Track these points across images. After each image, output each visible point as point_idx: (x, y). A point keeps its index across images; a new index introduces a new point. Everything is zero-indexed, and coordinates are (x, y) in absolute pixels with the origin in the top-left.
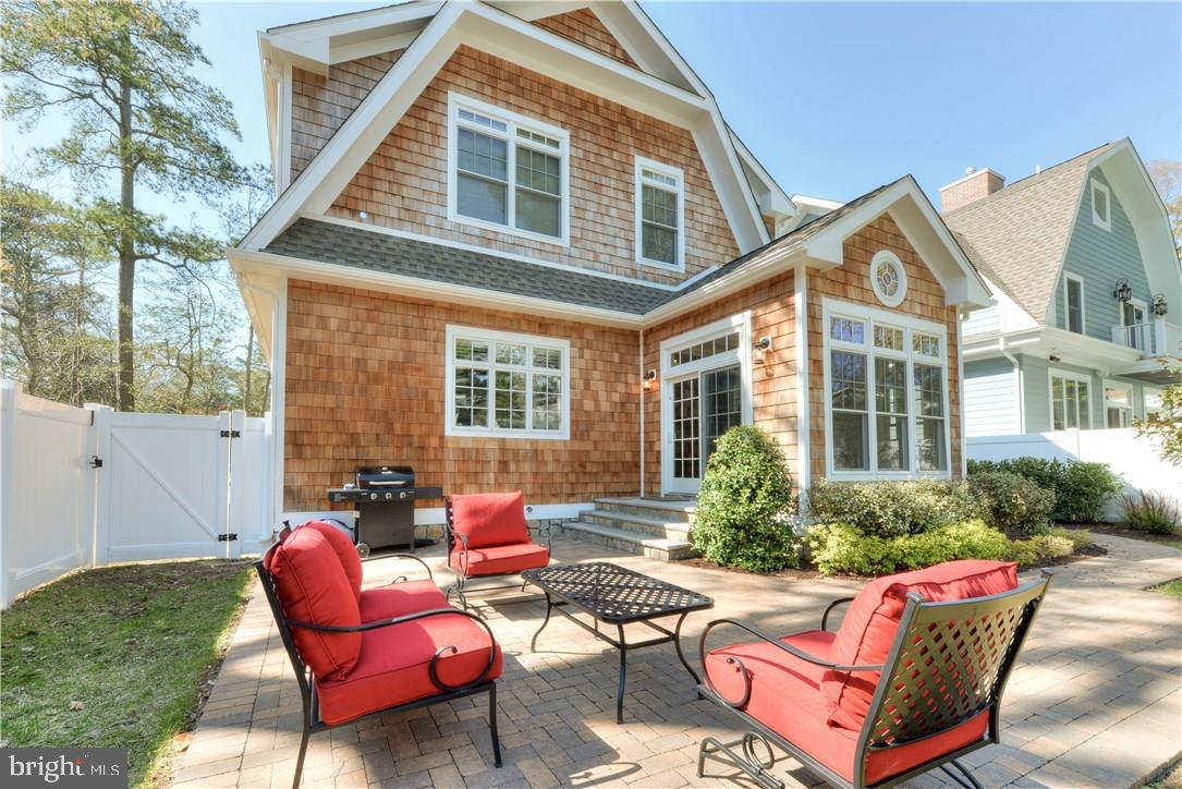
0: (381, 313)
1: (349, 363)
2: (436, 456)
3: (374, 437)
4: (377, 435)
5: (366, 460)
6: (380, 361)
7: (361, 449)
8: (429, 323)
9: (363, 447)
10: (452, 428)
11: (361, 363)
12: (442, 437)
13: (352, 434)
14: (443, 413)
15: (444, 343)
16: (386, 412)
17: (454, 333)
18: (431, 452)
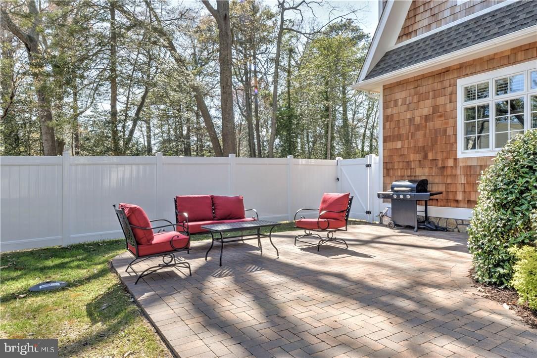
0: (421, 87)
1: (407, 121)
2: (452, 172)
3: (418, 163)
4: (420, 161)
5: (415, 176)
6: (421, 116)
7: (412, 170)
8: (447, 83)
9: (413, 169)
10: (462, 153)
11: (411, 120)
12: (456, 159)
13: (408, 162)
14: (456, 142)
15: (456, 93)
16: (424, 147)
17: (462, 83)
18: (449, 170)
